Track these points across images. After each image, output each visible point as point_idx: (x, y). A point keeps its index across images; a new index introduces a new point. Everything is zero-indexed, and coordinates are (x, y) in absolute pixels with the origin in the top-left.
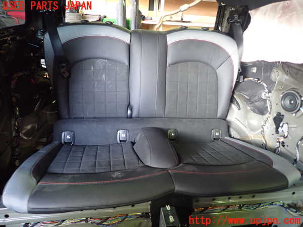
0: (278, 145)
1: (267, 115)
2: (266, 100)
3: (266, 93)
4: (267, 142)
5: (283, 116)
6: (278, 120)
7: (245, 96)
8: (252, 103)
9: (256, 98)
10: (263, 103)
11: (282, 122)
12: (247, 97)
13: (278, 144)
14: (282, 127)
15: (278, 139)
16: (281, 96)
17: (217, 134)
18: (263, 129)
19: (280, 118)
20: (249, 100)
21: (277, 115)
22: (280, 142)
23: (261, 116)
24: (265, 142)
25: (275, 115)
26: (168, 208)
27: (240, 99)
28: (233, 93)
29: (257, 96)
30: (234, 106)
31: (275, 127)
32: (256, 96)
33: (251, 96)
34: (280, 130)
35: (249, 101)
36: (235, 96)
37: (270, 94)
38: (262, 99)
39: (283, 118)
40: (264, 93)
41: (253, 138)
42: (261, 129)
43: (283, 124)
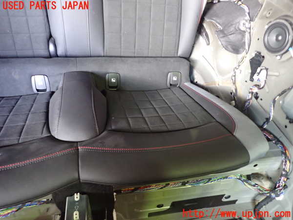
0: (250, 97)
1: (244, 54)
2: (244, 32)
3: (246, 21)
4: (238, 90)
5: (263, 57)
6: (256, 63)
7: (218, 25)
8: (225, 35)
9: (232, 29)
10: (239, 37)
11: (259, 66)
12: (220, 27)
13: (250, 95)
14: (259, 73)
15: (251, 89)
16: (267, 27)
17: (175, 79)
18: (235, 73)
19: (259, 61)
20: (222, 31)
21: (256, 54)
22: (252, 93)
23: (235, 55)
24: (234, 91)
25: (254, 55)
26: (77, 197)
27: (211, 29)
28: (202, 19)
29: (234, 26)
30: (202, 39)
31: (250, 71)
32: (232, 25)
33: (226, 25)
34: (255, 77)
35: (222, 33)
36: (205, 25)
37: (252, 23)
38: (240, 29)
39: (263, 60)
40: (244, 21)
41: (220, 84)
42: (232, 73)
43: (261, 70)
